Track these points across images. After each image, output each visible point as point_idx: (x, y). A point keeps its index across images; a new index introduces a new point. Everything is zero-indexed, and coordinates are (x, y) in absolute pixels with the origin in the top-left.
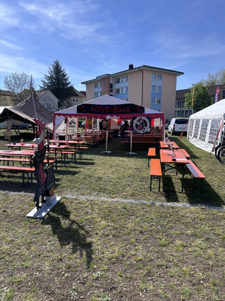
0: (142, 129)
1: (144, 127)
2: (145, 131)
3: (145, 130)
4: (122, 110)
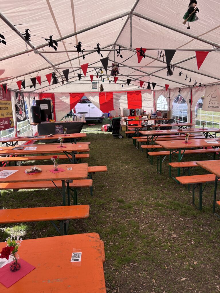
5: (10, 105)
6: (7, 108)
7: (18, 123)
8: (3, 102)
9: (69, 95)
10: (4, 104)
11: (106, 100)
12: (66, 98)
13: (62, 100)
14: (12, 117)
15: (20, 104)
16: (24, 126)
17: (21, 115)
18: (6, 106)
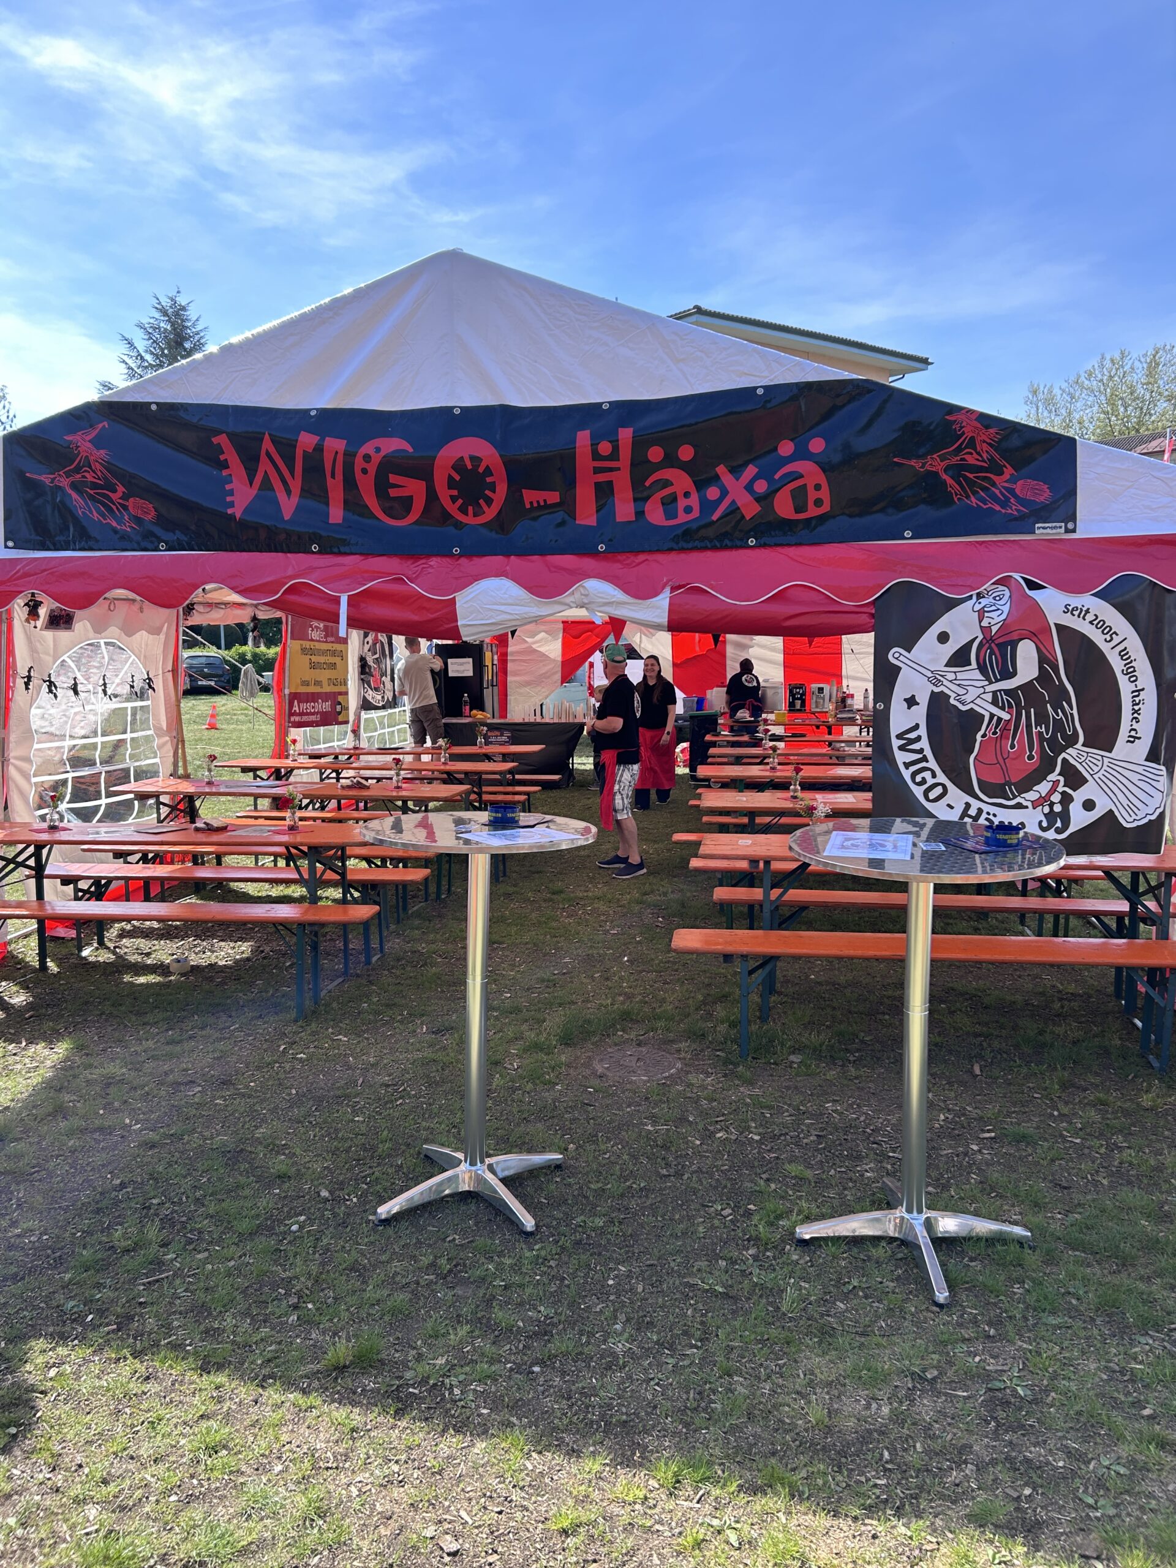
0: (1025, 786)
1: (1071, 755)
2: (1079, 819)
3: (1079, 796)
4: (701, 485)
5: (343, 656)
6: (333, 666)
7: (364, 715)
8: (325, 646)
9: (561, 626)
10: (324, 653)
11: (697, 649)
12: (550, 638)
13: (534, 646)
14: (346, 693)
15: (377, 656)
16: (384, 728)
17: (376, 689)
18: (332, 660)
